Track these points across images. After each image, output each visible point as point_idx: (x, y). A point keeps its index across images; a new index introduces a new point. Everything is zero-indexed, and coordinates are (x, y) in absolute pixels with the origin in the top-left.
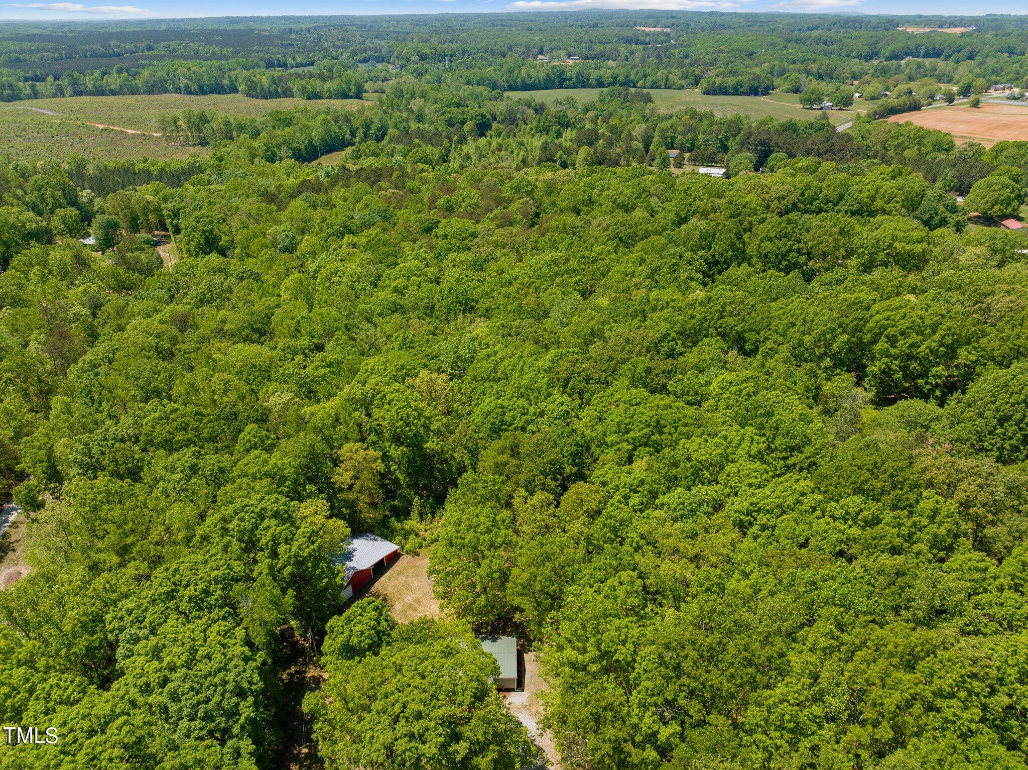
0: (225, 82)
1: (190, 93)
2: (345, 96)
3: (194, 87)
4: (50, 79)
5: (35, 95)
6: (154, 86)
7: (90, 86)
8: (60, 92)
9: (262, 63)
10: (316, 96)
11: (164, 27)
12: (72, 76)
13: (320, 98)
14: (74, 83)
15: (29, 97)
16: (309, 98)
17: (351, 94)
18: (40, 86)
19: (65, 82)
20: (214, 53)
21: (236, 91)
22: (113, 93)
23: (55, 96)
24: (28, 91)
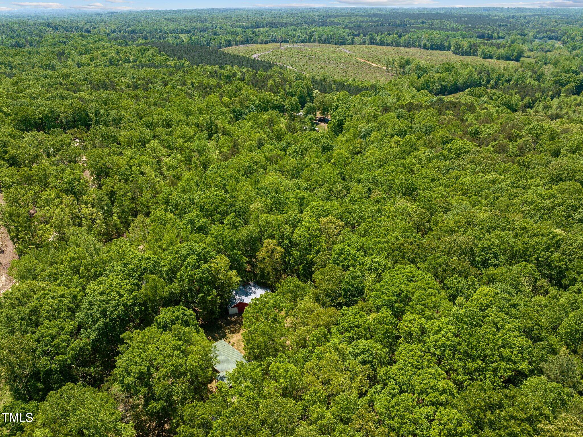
0: (446, 44)
1: (425, 48)
2: (508, 59)
3: (428, 45)
4: (361, 35)
5: (353, 43)
6: (408, 43)
7: (378, 40)
8: (364, 43)
9: (475, 35)
10: (490, 57)
11: (444, 12)
12: (371, 35)
13: (492, 58)
14: (372, 38)
15: (349, 44)
16: (484, 58)
17: (513, 58)
18: (356, 38)
19: (367, 38)
20: (453, 27)
21: (449, 49)
22: (388, 45)
23: (361, 44)
24: (350, 41)
